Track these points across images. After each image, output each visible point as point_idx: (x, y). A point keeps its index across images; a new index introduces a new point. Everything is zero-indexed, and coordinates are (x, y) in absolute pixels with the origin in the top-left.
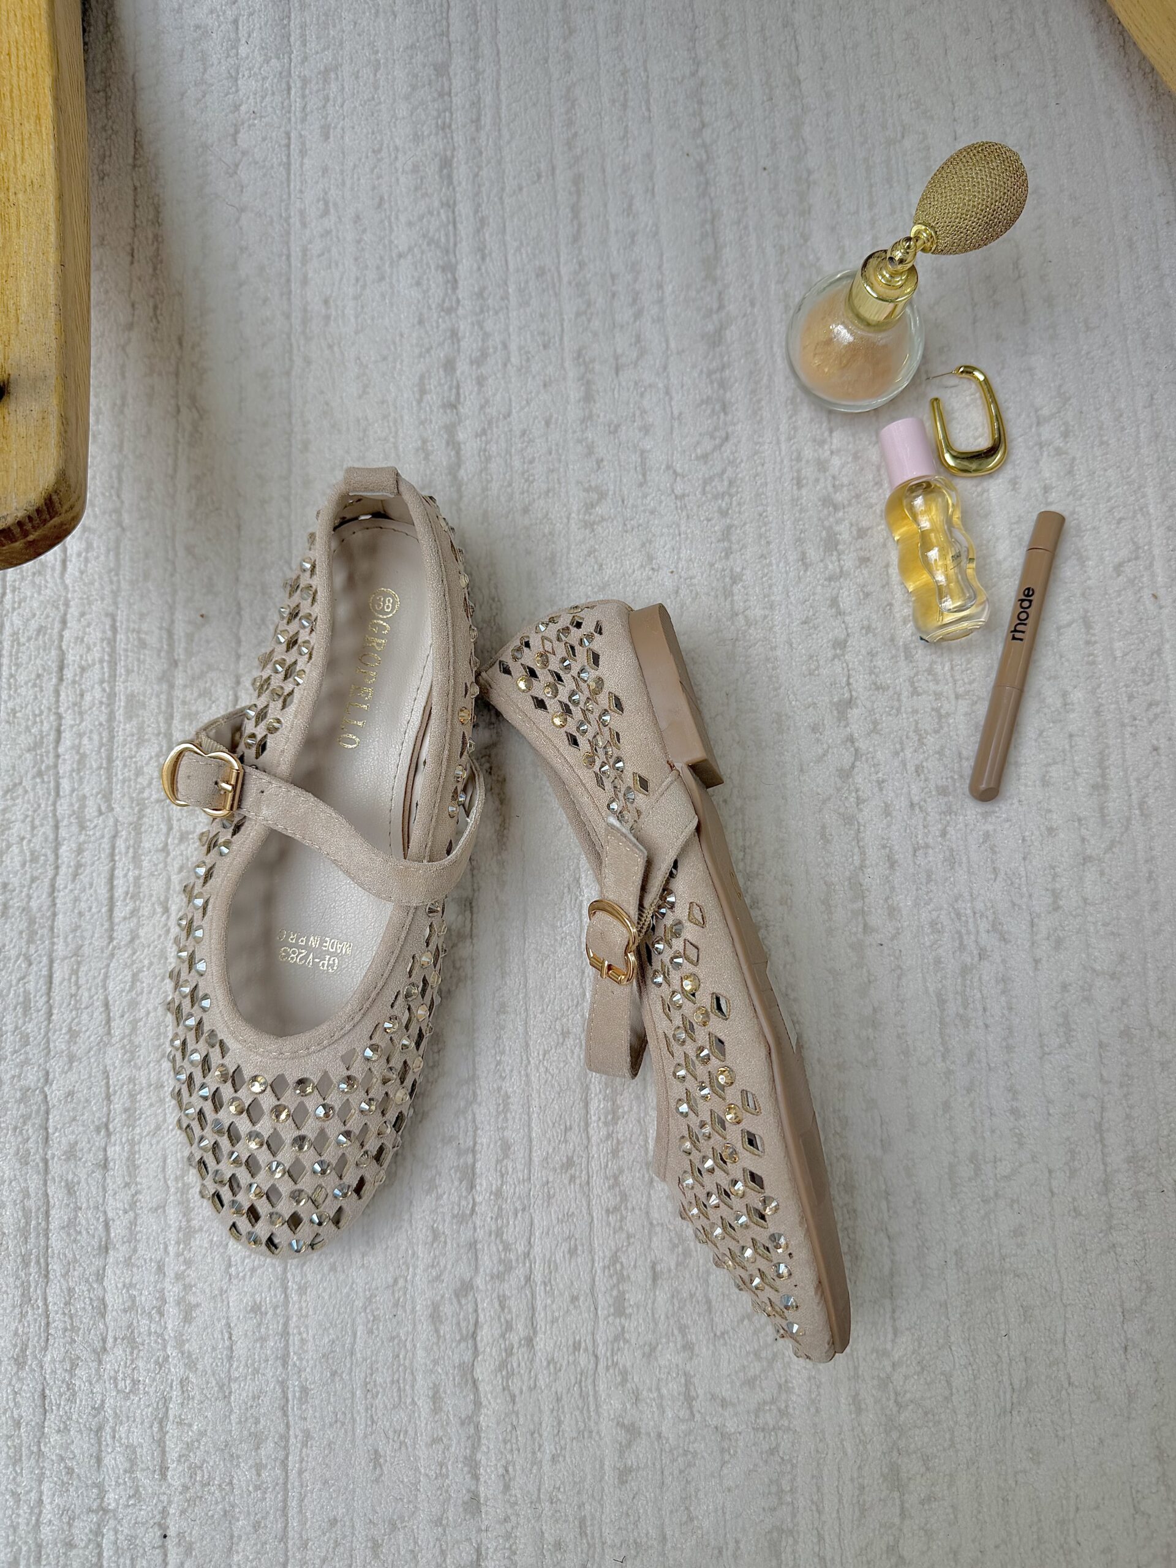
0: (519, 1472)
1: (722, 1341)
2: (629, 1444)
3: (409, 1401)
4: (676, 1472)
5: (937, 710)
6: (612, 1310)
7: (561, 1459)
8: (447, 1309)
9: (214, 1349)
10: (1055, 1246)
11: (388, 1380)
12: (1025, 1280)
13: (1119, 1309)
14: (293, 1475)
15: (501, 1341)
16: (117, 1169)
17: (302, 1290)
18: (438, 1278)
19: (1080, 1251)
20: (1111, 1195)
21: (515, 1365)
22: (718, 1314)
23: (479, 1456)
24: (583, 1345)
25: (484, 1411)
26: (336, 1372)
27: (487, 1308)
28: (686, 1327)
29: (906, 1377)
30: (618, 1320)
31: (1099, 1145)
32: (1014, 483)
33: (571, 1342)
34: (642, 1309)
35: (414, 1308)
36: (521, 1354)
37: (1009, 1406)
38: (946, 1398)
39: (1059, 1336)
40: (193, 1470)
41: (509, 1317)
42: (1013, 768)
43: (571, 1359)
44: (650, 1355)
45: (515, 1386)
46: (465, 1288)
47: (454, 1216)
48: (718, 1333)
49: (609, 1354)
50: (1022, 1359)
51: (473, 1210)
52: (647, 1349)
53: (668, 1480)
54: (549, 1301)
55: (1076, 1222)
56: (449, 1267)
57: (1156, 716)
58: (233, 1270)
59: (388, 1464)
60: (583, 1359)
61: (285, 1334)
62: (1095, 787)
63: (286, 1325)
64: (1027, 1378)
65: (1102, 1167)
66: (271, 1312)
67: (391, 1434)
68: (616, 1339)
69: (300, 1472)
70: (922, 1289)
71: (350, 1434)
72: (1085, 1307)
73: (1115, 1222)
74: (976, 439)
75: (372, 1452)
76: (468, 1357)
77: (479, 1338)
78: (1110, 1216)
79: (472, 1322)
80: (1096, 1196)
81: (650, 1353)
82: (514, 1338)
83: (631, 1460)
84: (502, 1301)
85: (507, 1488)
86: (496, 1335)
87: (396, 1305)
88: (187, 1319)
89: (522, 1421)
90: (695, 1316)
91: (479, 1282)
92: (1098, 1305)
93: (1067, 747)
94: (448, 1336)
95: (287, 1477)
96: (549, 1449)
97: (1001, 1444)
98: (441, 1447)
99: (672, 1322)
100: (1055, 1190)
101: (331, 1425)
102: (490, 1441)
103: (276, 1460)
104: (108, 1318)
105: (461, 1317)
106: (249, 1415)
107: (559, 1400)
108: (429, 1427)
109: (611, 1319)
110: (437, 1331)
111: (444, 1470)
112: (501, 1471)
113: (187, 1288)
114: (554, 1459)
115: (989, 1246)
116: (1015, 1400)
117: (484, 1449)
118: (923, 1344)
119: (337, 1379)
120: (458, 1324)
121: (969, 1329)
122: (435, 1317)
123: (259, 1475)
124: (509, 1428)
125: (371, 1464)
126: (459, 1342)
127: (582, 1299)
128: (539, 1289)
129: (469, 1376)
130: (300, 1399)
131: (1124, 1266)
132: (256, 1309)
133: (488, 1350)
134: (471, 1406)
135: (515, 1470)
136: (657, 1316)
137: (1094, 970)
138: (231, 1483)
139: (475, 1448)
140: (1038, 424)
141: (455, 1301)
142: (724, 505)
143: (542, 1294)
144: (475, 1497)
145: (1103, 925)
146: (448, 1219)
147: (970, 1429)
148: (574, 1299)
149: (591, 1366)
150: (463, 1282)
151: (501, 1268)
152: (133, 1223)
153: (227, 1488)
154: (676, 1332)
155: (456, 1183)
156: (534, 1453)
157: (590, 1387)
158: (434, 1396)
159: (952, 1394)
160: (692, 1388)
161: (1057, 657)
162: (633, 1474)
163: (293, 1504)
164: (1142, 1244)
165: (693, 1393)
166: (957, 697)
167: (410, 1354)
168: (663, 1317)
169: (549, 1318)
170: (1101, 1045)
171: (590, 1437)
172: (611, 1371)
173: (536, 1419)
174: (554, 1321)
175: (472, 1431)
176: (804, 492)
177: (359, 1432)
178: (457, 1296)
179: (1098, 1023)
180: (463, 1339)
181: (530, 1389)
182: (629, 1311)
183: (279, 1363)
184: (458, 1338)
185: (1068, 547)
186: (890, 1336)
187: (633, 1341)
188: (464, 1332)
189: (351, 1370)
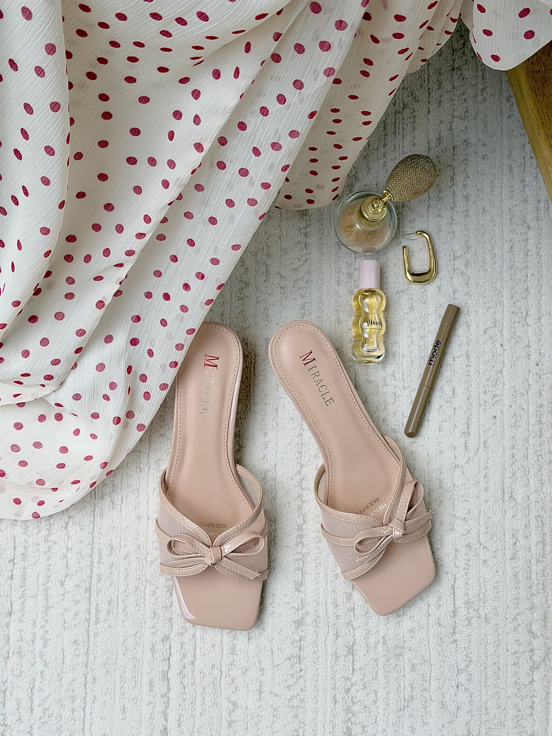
0: (185, 719)
1: (277, 668)
2: (233, 711)
3: (139, 686)
4: (253, 724)
5: (395, 394)
6: (229, 652)
7: (204, 715)
8: (158, 647)
9: (56, 659)
10: (428, 638)
11: (131, 676)
12: (414, 652)
13: (456, 669)
14: (88, 714)
15: (180, 662)
16: (17, 580)
17: (96, 635)
18: (155, 633)
19: (440, 641)
20: (456, 618)
21: (186, 673)
22: (276, 656)
23: (168, 711)
24: (216, 666)
25: (171, 692)
26: (108, 671)
27: (176, 648)
28: (262, 661)
29: (357, 691)
30: (232, 656)
31: (452, 595)
32: (439, 288)
33: (211, 665)
34: (242, 652)
35: (143, 646)
36: (189, 668)
37: (402, 708)
38: (374, 701)
39: (428, 678)
40: (45, 710)
41: (184, 652)
42: (426, 422)
43: (211, 672)
44: (245, 672)
45: (186, 681)
46: (166, 638)
47: (163, 607)
48: (275, 665)
49: (227, 671)
50: (410, 687)
51: (171, 605)
52: (244, 670)
53: (249, 727)
54: (202, 646)
55: (439, 628)
56: (160, 629)
57: (496, 402)
58: (66, 625)
59: (129, 712)
60: (216, 672)
61: (87, 653)
62: (464, 433)
63: (88, 650)
64: (412, 696)
65: (453, 605)
66: (82, 644)
67: (131, 699)
68: (230, 665)
69: (91, 714)
70: (367, 652)
71: (113, 698)
72: (441, 667)
73: (457, 630)
74: (423, 266)
75: (122, 706)
76: (166, 668)
77: (171, 660)
78: (455, 628)
79: (168, 653)
80: (449, 618)
81: (245, 671)
82: (186, 661)
83: (233, 717)
84: (182, 644)
85: (179, 725)
86: (179, 660)
87: (136, 644)
88: (45, 645)
89: (187, 697)
90: (266, 657)
91: (172, 636)
92: (446, 666)
93: (453, 414)
94: (158, 659)
95: (85, 715)
96: (199, 710)
97: (398, 723)
98: (152, 706)
99: (255, 658)
100: (431, 614)
101: (105, 694)
102: (174, 704)
103: (81, 707)
104: (11, 643)
105: (164, 650)
106: (70, 688)
107: (204, 689)
108: (147, 697)
109: (229, 655)
110: (153, 656)
111: (153, 716)
112: (178, 718)
113: (46, 632)
114: (201, 714)
115: (398, 636)
116: (405, 705)
117: (170, 708)
118: (366, 676)
119: (109, 674)
120: (163, 653)
121: (387, 671)
122: (153, 650)
123: (73, 714)
124: (182, 700)
125: (122, 712)
126: (162, 661)
127: (216, 646)
128: (198, 641)
129: (166, 677)
130: (92, 682)
131: (459, 649)
132: (75, 642)
133: (175, 665)
134: (166, 690)
135: (183, 718)
136: (249, 655)
137: (455, 516)
138: (60, 716)
139: (166, 708)
140: (454, 259)
141: (162, 643)
142: (303, 292)
143: (200, 643)
144: (166, 729)
145: (461, 496)
146: (161, 607)
147: (384, 715)
148: (214, 646)
149: (219, 675)
150: (165, 636)
151: (182, 631)
152: (23, 603)
153: (59, 719)
154: (257, 663)
155: (165, 593)
156: (192, 711)
157: (218, 684)
158: (150, 684)
159: (377, 700)
160: (262, 687)
161: (452, 372)
162: (235, 723)
163: (87, 727)
164: (468, 640)
165: (262, 690)
166: (404, 388)
167: (141, 666)
168: (251, 656)
169: (202, 654)
170: (456, 550)
171: (217, 706)
172: (227, 678)
173: (194, 696)
174: (204, 655)
175: (166, 700)
176: (341, 287)
177: (117, 697)
178: (163, 641)
179: (456, 540)
180: (164, 660)
181: (192, 684)
182: (236, 653)
183: (85, 666)
184: (162, 659)
185: (462, 320)
186: (351, 672)
187: (238, 666)
188: (165, 657)
189: (115, 670)
